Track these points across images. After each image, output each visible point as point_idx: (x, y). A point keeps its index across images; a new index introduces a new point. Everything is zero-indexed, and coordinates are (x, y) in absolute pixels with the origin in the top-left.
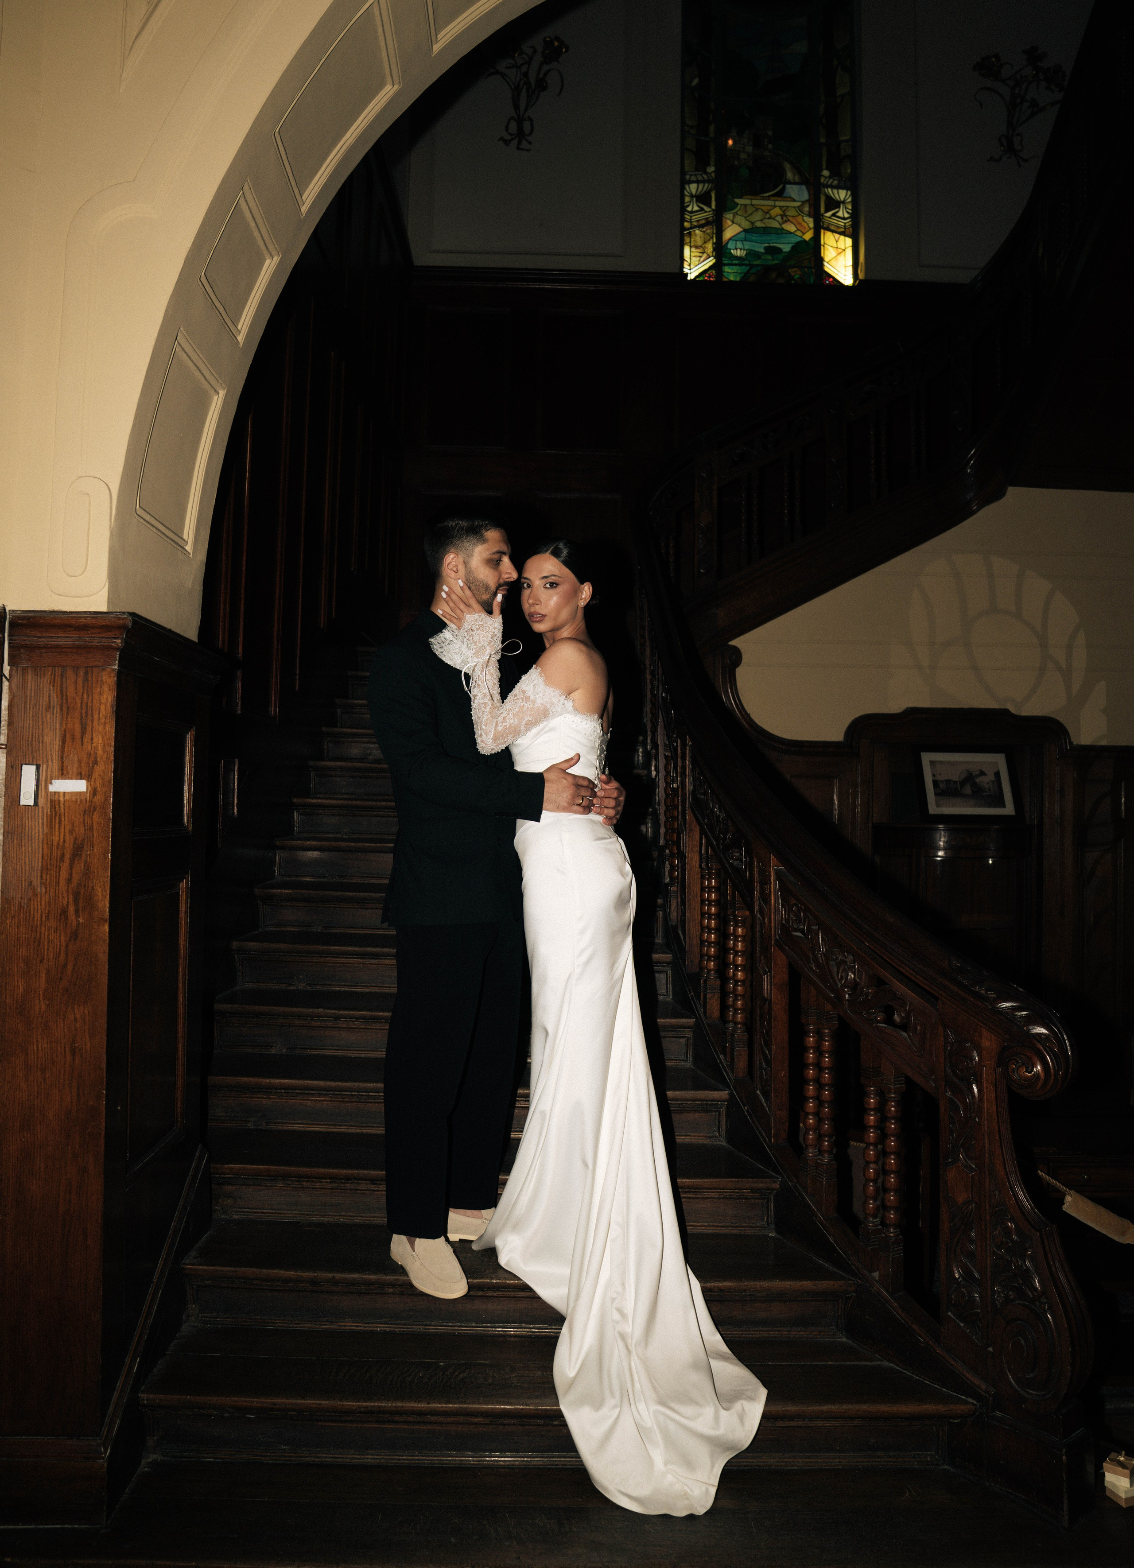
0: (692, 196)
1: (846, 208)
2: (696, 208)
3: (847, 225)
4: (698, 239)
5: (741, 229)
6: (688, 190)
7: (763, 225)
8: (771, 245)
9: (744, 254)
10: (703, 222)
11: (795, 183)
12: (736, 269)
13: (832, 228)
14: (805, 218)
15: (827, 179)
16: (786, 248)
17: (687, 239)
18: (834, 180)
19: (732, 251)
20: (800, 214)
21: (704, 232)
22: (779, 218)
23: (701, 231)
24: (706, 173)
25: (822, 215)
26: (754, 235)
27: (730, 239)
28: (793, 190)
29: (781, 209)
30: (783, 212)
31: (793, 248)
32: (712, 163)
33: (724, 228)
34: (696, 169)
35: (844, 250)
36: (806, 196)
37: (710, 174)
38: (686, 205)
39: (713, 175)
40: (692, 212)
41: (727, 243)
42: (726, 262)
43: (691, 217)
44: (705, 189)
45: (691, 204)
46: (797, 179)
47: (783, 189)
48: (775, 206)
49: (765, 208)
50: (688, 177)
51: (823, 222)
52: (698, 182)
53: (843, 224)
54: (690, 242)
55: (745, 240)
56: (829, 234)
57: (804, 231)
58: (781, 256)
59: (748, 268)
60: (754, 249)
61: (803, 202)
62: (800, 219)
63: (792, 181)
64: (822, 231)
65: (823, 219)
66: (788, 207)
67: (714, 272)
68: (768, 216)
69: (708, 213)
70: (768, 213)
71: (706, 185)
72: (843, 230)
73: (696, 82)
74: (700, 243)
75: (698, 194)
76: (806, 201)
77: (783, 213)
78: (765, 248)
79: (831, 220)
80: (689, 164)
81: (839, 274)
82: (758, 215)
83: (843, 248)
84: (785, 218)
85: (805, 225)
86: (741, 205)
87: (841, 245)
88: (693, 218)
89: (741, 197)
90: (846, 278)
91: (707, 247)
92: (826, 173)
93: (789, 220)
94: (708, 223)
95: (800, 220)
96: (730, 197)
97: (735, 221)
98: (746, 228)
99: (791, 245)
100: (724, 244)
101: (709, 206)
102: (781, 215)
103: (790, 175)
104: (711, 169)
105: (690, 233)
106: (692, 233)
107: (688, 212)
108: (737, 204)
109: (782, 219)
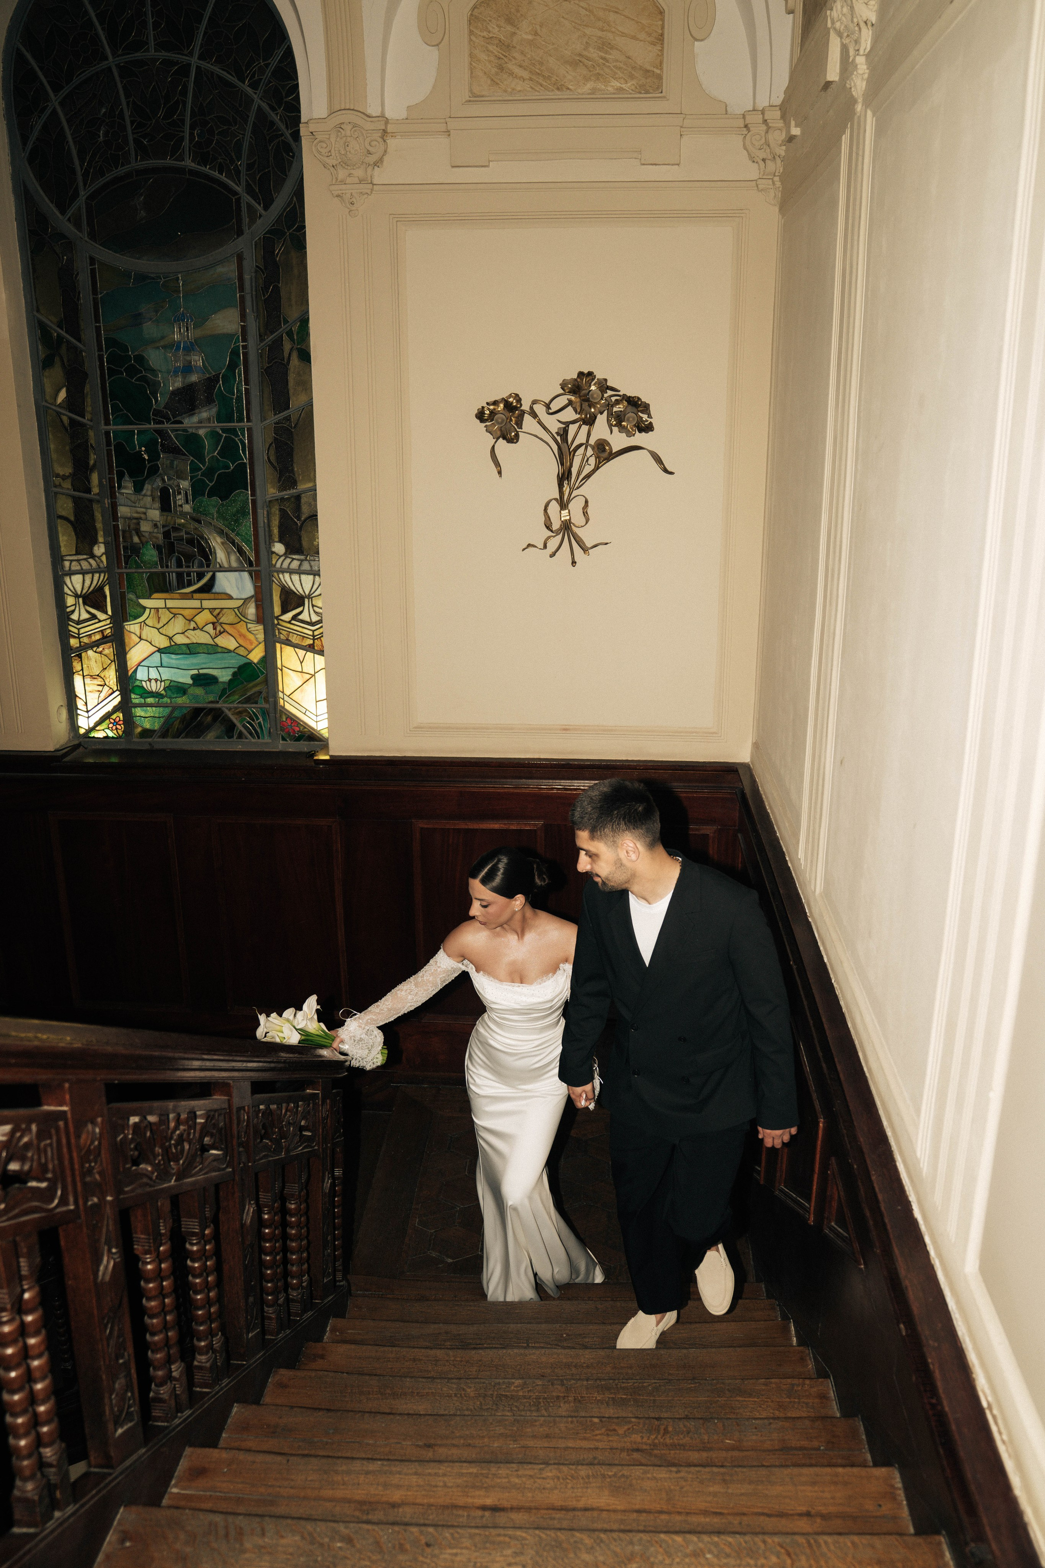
0: (76, 596)
1: (313, 606)
2: (85, 616)
3: (316, 633)
4: (93, 663)
5: (157, 649)
6: (70, 586)
7: (187, 641)
8: (201, 671)
9: (162, 688)
10: (98, 637)
11: (231, 570)
12: (151, 711)
13: (294, 639)
14: (249, 626)
15: (283, 558)
16: (224, 676)
17: (77, 666)
18: (293, 559)
19: (144, 683)
20: (242, 620)
21: (100, 653)
22: (209, 628)
23: (95, 652)
24: (93, 556)
25: (277, 618)
26: (173, 656)
27: (139, 665)
28: (228, 582)
29: (211, 613)
30: (215, 617)
31: (234, 674)
32: (101, 539)
33: (127, 649)
34: (78, 553)
35: (313, 676)
36: (249, 589)
37: (99, 557)
38: (68, 610)
39: (104, 558)
40: (79, 622)
41: (135, 671)
42: (137, 701)
43: (79, 629)
44: (95, 582)
45: (77, 609)
46: (234, 564)
47: (213, 579)
48: (202, 609)
49: (186, 613)
50: (67, 564)
51: (279, 629)
52: (83, 573)
53: (310, 633)
54: (82, 670)
55: (161, 666)
56: (288, 650)
57: (250, 647)
58: (217, 689)
59: (167, 711)
60: (174, 679)
61: (246, 601)
62: (242, 627)
63: (226, 565)
64: (278, 645)
65: (278, 624)
66: (222, 609)
67: (121, 715)
68: (193, 625)
69: (104, 623)
70: (189, 621)
71: (97, 576)
72: (311, 642)
73: (63, 395)
74: (96, 671)
75: (84, 591)
76: (252, 597)
77: (215, 620)
78: (193, 677)
79: (292, 626)
80: (66, 540)
81: (307, 713)
82: (178, 625)
83: (313, 673)
84: (219, 628)
85: (251, 637)
86: (151, 609)
87: (308, 667)
88: (82, 631)
89: (149, 597)
90: (319, 718)
91: (107, 676)
92: (279, 548)
93: (225, 631)
94: (104, 640)
95: (244, 631)
96: (131, 596)
97: (144, 637)
98: (162, 647)
99: (233, 670)
100: (130, 673)
101: (106, 613)
102: (213, 624)
103: (221, 556)
104: (99, 550)
105: (80, 656)
106: (83, 655)
107: (73, 621)
108: (145, 608)
109: (215, 629)
